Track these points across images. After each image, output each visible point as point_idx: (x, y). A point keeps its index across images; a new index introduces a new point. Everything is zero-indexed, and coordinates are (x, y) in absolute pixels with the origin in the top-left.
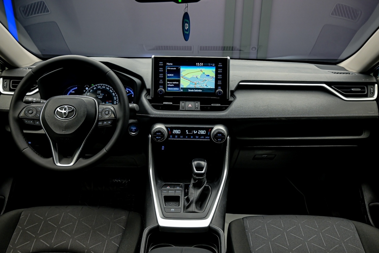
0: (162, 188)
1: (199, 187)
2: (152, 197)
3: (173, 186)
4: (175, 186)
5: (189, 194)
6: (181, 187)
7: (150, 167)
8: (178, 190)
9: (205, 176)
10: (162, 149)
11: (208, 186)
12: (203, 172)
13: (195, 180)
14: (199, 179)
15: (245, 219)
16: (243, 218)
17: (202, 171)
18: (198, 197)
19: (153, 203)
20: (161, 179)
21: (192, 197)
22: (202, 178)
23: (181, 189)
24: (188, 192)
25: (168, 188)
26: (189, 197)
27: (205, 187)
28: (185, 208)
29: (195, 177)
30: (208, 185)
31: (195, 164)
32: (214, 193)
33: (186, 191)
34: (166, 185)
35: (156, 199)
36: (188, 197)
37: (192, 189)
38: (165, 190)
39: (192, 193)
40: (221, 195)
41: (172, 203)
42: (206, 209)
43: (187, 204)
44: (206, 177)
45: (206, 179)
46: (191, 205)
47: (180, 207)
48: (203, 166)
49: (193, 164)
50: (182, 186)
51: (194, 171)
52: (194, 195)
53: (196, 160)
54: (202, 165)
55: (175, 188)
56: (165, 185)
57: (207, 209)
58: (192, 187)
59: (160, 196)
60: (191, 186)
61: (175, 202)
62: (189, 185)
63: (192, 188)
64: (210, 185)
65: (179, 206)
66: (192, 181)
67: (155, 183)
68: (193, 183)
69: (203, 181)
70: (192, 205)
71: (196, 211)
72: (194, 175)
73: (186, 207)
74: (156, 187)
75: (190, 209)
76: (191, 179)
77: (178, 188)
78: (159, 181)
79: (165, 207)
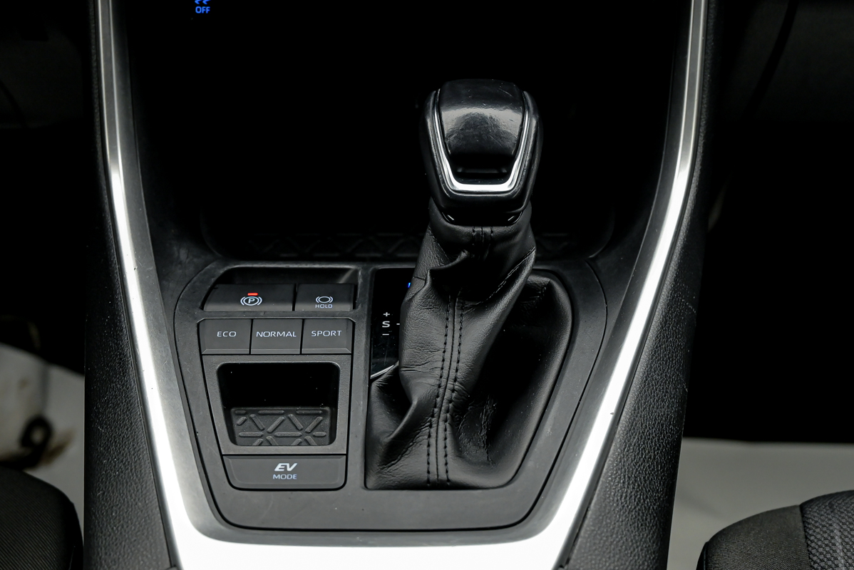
0: (209, 308)
1: (483, 303)
2: (132, 373)
3: (288, 289)
4: (304, 289)
5: (407, 354)
6: (350, 294)
7: (114, 151)
8: (327, 319)
9: (524, 216)
10: (200, 10)
11: (550, 286)
12: (504, 187)
13: (449, 246)
14: (476, 244)
15: (813, 514)
16: (803, 507)
17: (503, 177)
18: (470, 372)
19: (141, 425)
20: (193, 236)
21: (423, 375)
22: (498, 230)
23: (346, 307)
24: (397, 334)
25: (251, 302)
26: (405, 373)
27: (528, 289)
28: (377, 458)
29: (445, 222)
30: (545, 280)
31: (447, 129)
32: (589, 335)
33: (386, 324)
34: (233, 284)
35: (165, 391)
36: (396, 371)
37: (427, 315)
38: (229, 321)
39: (425, 346)
40: (644, 356)
41: (276, 420)
42: (530, 464)
43: (386, 427)
44: (535, 223)
45: (531, 236)
46: (422, 438)
47: (338, 446)
48: (509, 144)
49: (433, 123)
50: (353, 285)
51: (440, 181)
52: (438, 356)
53: (457, 100)
54: (500, 135)
55: (301, 307)
56: (227, 279)
57: (537, 465)
58: (426, 296)
59: (192, 369)
60: (420, 288)
61: (299, 410)
62: (409, 275)
63: (425, 305)
64: (566, 274)
65: (332, 438)
66: (430, 258)
67: (152, 268)
68: (434, 273)
69: (513, 255)
70: (426, 430)
71: (458, 473)
72: (445, 212)
73: (381, 449)
74: (158, 297)
75: (413, 464)
76: (421, 239)
77: (325, 305)
78: (183, 254)
79: (228, 447)
